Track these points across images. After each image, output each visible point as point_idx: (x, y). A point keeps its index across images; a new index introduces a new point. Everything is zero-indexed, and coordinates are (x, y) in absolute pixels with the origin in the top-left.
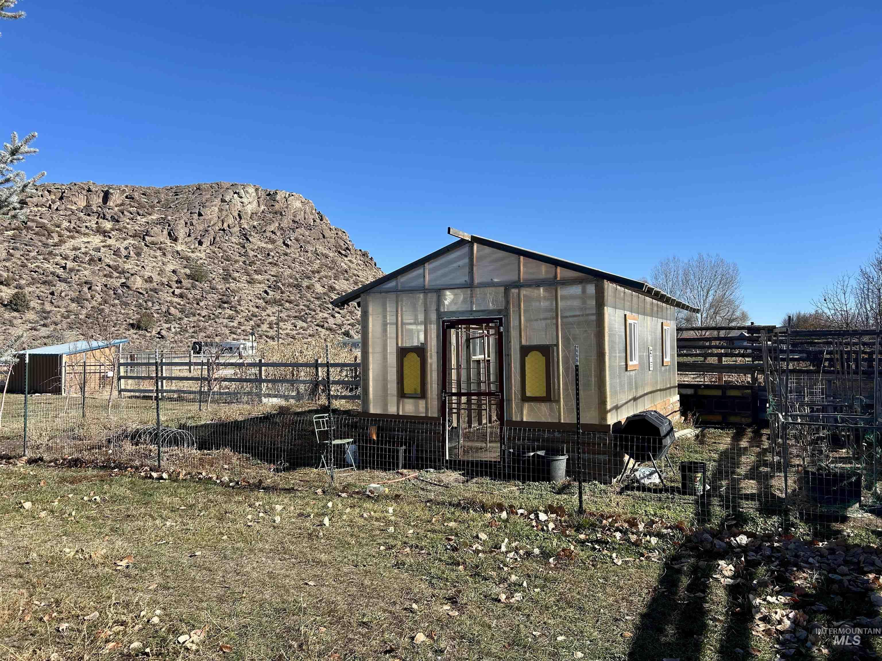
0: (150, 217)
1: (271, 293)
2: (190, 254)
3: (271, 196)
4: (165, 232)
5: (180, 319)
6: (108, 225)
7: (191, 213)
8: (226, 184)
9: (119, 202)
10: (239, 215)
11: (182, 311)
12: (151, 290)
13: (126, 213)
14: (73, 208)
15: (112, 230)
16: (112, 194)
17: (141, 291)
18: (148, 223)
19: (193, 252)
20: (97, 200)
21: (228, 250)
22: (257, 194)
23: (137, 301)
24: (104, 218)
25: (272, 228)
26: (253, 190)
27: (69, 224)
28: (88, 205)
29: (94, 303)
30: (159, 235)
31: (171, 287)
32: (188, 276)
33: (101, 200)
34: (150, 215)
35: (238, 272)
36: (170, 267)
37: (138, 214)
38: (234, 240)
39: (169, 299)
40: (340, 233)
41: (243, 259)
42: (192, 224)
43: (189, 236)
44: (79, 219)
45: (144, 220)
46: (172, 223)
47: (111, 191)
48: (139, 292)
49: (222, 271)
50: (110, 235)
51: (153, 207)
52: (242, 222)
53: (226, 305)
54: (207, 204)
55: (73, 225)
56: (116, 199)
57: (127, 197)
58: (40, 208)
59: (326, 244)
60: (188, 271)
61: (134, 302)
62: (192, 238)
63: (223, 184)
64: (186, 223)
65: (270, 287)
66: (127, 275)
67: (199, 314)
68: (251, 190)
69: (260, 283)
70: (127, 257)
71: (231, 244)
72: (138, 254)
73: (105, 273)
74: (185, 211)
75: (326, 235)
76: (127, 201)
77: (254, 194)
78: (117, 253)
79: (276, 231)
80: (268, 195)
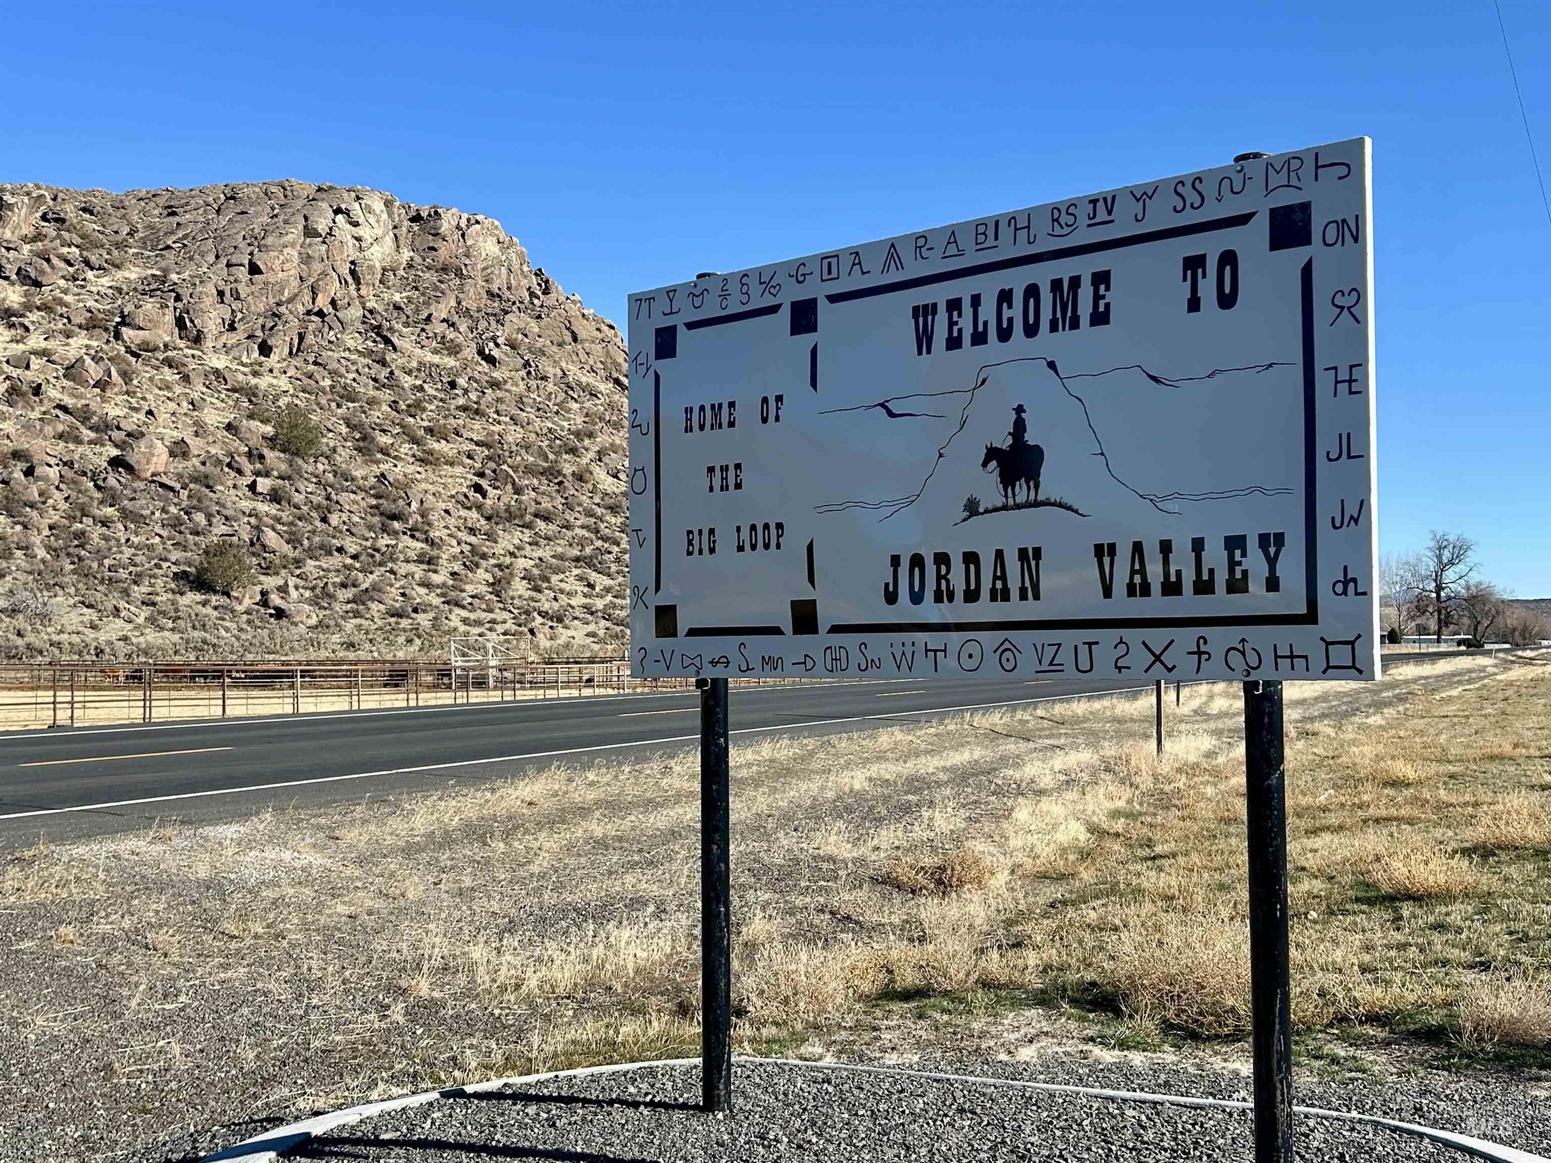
3: (425, 224)
4: (170, 317)
6: (12, 295)
7: (229, 265)
8: (304, 187)
9: (29, 230)
10: (353, 273)
12: (195, 480)
13: (55, 261)
16: (10, 207)
18: (119, 290)
26: (381, 205)
31: (240, 472)
38: (351, 343)
42: (236, 296)
43: (232, 328)
46: (185, 292)
48: (162, 485)
52: (363, 292)
54: (269, 240)
56: (20, 220)
57: (44, 218)
59: (583, 357)
61: (157, 514)
62: (240, 335)
63: (296, 187)
64: (221, 294)
70: (102, 385)
71: (346, 354)
74: (211, 258)
76: (50, 229)
77: (385, 216)
79: (456, 318)
80: (413, 220)
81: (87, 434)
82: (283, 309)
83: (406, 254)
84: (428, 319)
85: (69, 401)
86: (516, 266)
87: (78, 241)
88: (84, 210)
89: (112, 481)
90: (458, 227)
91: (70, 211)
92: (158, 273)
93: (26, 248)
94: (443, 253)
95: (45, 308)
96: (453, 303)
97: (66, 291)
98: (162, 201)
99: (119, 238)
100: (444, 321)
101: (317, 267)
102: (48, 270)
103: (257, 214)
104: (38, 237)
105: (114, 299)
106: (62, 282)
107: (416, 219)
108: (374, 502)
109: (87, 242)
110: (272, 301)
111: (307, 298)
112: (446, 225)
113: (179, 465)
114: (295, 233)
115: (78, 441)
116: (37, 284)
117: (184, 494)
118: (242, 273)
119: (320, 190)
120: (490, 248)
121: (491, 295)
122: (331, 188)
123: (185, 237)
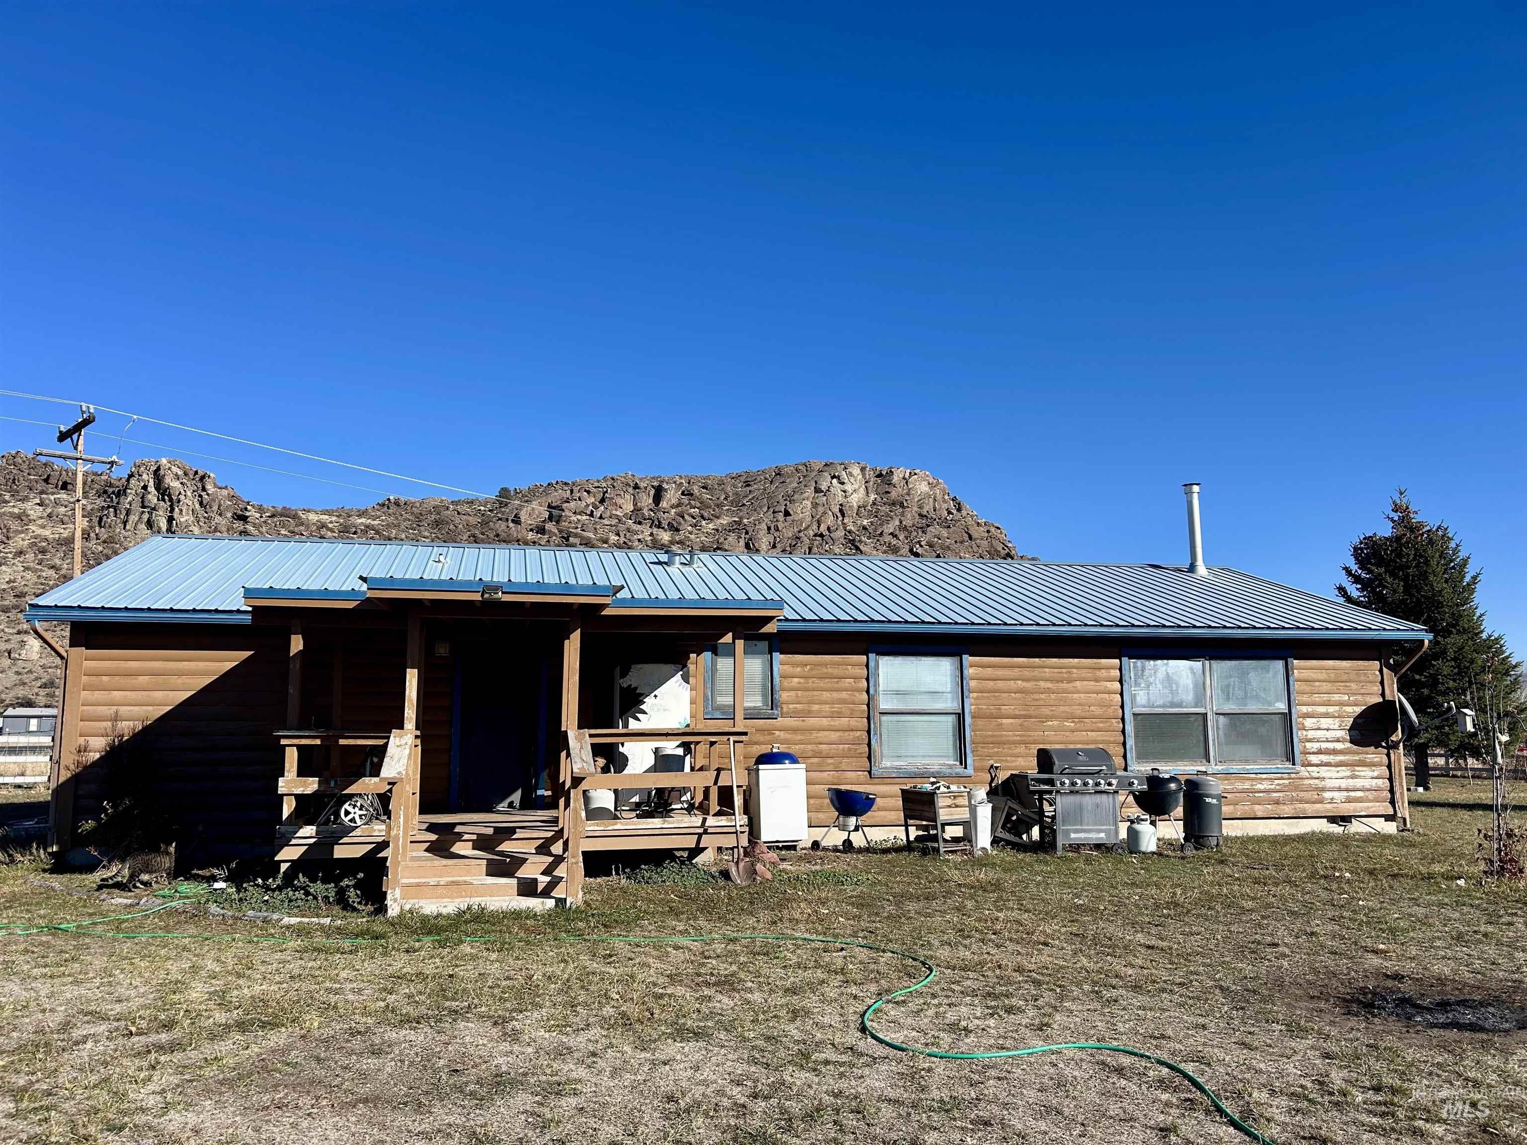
0: (718, 521)
3: (884, 478)
4: (742, 543)
6: (665, 537)
7: (774, 512)
8: (818, 464)
9: (674, 501)
10: (841, 511)
13: (687, 517)
14: (618, 513)
15: (672, 542)
16: (666, 490)
18: (717, 530)
20: (646, 501)
22: (864, 475)
24: (659, 526)
25: (890, 528)
26: (859, 471)
27: (617, 538)
28: (637, 510)
30: (734, 548)
33: (651, 501)
34: (718, 518)
37: (702, 517)
40: (993, 530)
42: (777, 529)
43: (774, 547)
44: (628, 530)
45: (711, 526)
46: (750, 529)
47: (665, 486)
51: (719, 506)
52: (845, 521)
54: (796, 497)
55: (622, 539)
56: (671, 496)
57: (684, 494)
58: (579, 517)
59: (975, 549)
63: (813, 465)
64: (769, 528)
68: (856, 471)
74: (765, 509)
75: (975, 535)
76: (685, 500)
77: (860, 477)
79: (897, 532)
80: (877, 476)
82: (802, 534)
83: (873, 497)
84: (881, 534)
86: (939, 497)
87: (699, 505)
88: (703, 487)
90: (904, 478)
91: (696, 490)
92: (737, 519)
93: (673, 512)
94: (894, 494)
95: (680, 542)
96: (897, 523)
97: (691, 533)
98: (743, 479)
99: (719, 502)
100: (892, 534)
101: (821, 509)
102: (683, 522)
103: (790, 483)
104: (679, 505)
105: (715, 535)
106: (690, 528)
107: (880, 475)
109: (704, 505)
110: (796, 530)
111: (815, 527)
112: (895, 479)
114: (810, 492)
116: (678, 530)
118: (781, 516)
119: (826, 465)
120: (924, 488)
121: (921, 515)
122: (831, 463)
123: (753, 498)
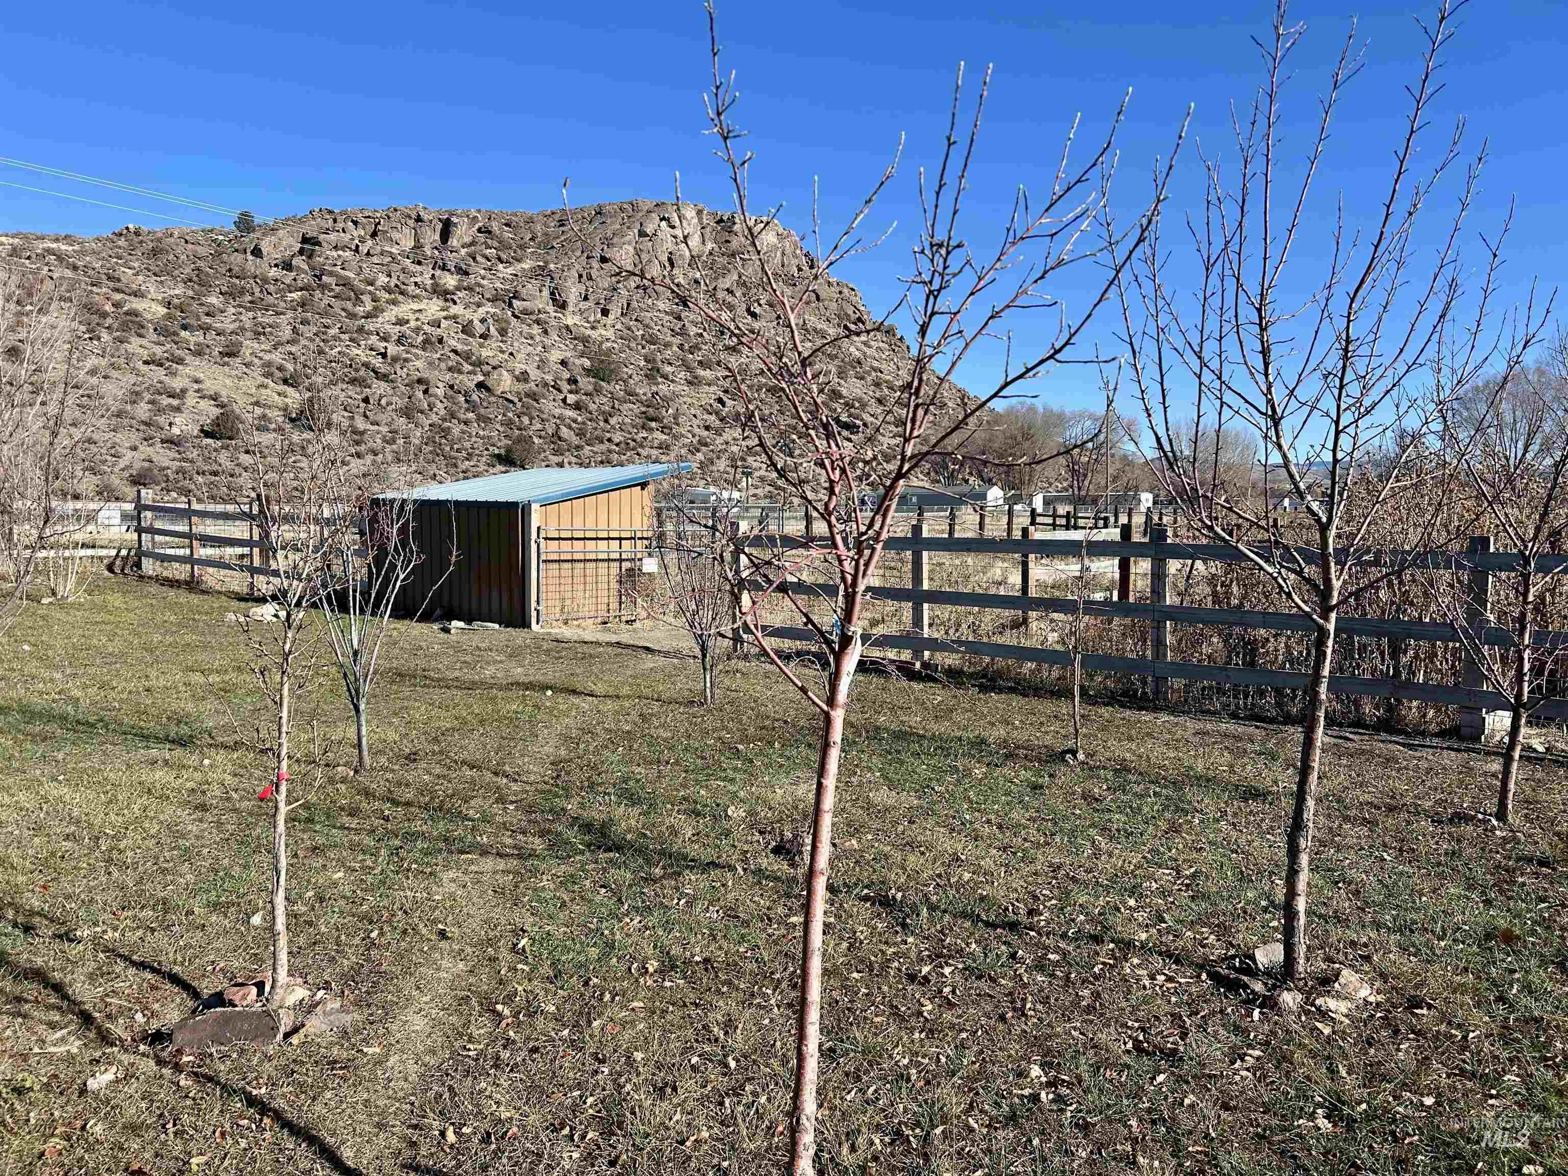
0: (519, 266)
1: (729, 403)
2: (589, 332)
3: (725, 225)
4: (546, 293)
5: (578, 448)
6: (450, 281)
7: (588, 258)
8: (646, 203)
9: (467, 239)
10: (670, 260)
11: (581, 434)
12: (527, 395)
13: (479, 258)
14: (393, 250)
15: (458, 288)
16: (455, 225)
17: (509, 396)
18: (516, 275)
19: (593, 328)
20: (432, 237)
21: (653, 324)
22: (700, 219)
23: (504, 415)
24: (444, 268)
25: (728, 281)
26: (694, 213)
27: (387, 279)
28: (418, 246)
29: (434, 418)
30: (534, 297)
31: (560, 391)
32: (588, 372)
33: (437, 237)
34: (519, 261)
35: (670, 364)
36: (555, 356)
37: (500, 259)
38: (661, 305)
39: (557, 412)
40: (846, 291)
41: (677, 340)
42: (590, 278)
43: (586, 298)
44: (403, 270)
45: (510, 270)
46: (556, 276)
47: (454, 219)
48: (507, 399)
49: (642, 363)
50: (455, 298)
51: (522, 247)
52: (674, 272)
53: (653, 424)
54: (615, 240)
55: (394, 281)
56: (462, 234)
57: (479, 231)
58: (340, 253)
59: (823, 311)
60: (587, 363)
61: (500, 417)
62: (590, 304)
63: (640, 204)
64: (580, 276)
65: (726, 392)
66: (486, 368)
67: (609, 440)
68: (690, 213)
69: (709, 385)
70: (484, 336)
71: (658, 314)
72: (503, 332)
73: (450, 363)
74: (578, 253)
75: (823, 295)
76: (481, 237)
77: (695, 221)
78: (467, 329)
79: (734, 288)
80: (718, 223)
81: (467, 367)
82: (620, 285)
83: (710, 245)
85: (459, 347)
86: (789, 251)
87: (496, 244)
88: (506, 225)
89: (475, 397)
90: (749, 226)
91: (495, 227)
92: (541, 264)
93: (463, 252)
94: (734, 244)
95: (469, 289)
96: (736, 277)
97: (483, 278)
98: (557, 217)
99: (522, 242)
100: (728, 290)
101: (645, 256)
102: (475, 264)
103: (612, 223)
104: (473, 243)
105: (512, 281)
106: (483, 272)
107: (720, 221)
108: (644, 409)
109: (503, 245)
112: (737, 225)
113: (521, 387)
114: (633, 235)
115: (460, 372)
116: (467, 273)
117: (519, 405)
118: (595, 264)
119: (657, 205)
120: (771, 239)
122: (663, 203)
123: (565, 240)
